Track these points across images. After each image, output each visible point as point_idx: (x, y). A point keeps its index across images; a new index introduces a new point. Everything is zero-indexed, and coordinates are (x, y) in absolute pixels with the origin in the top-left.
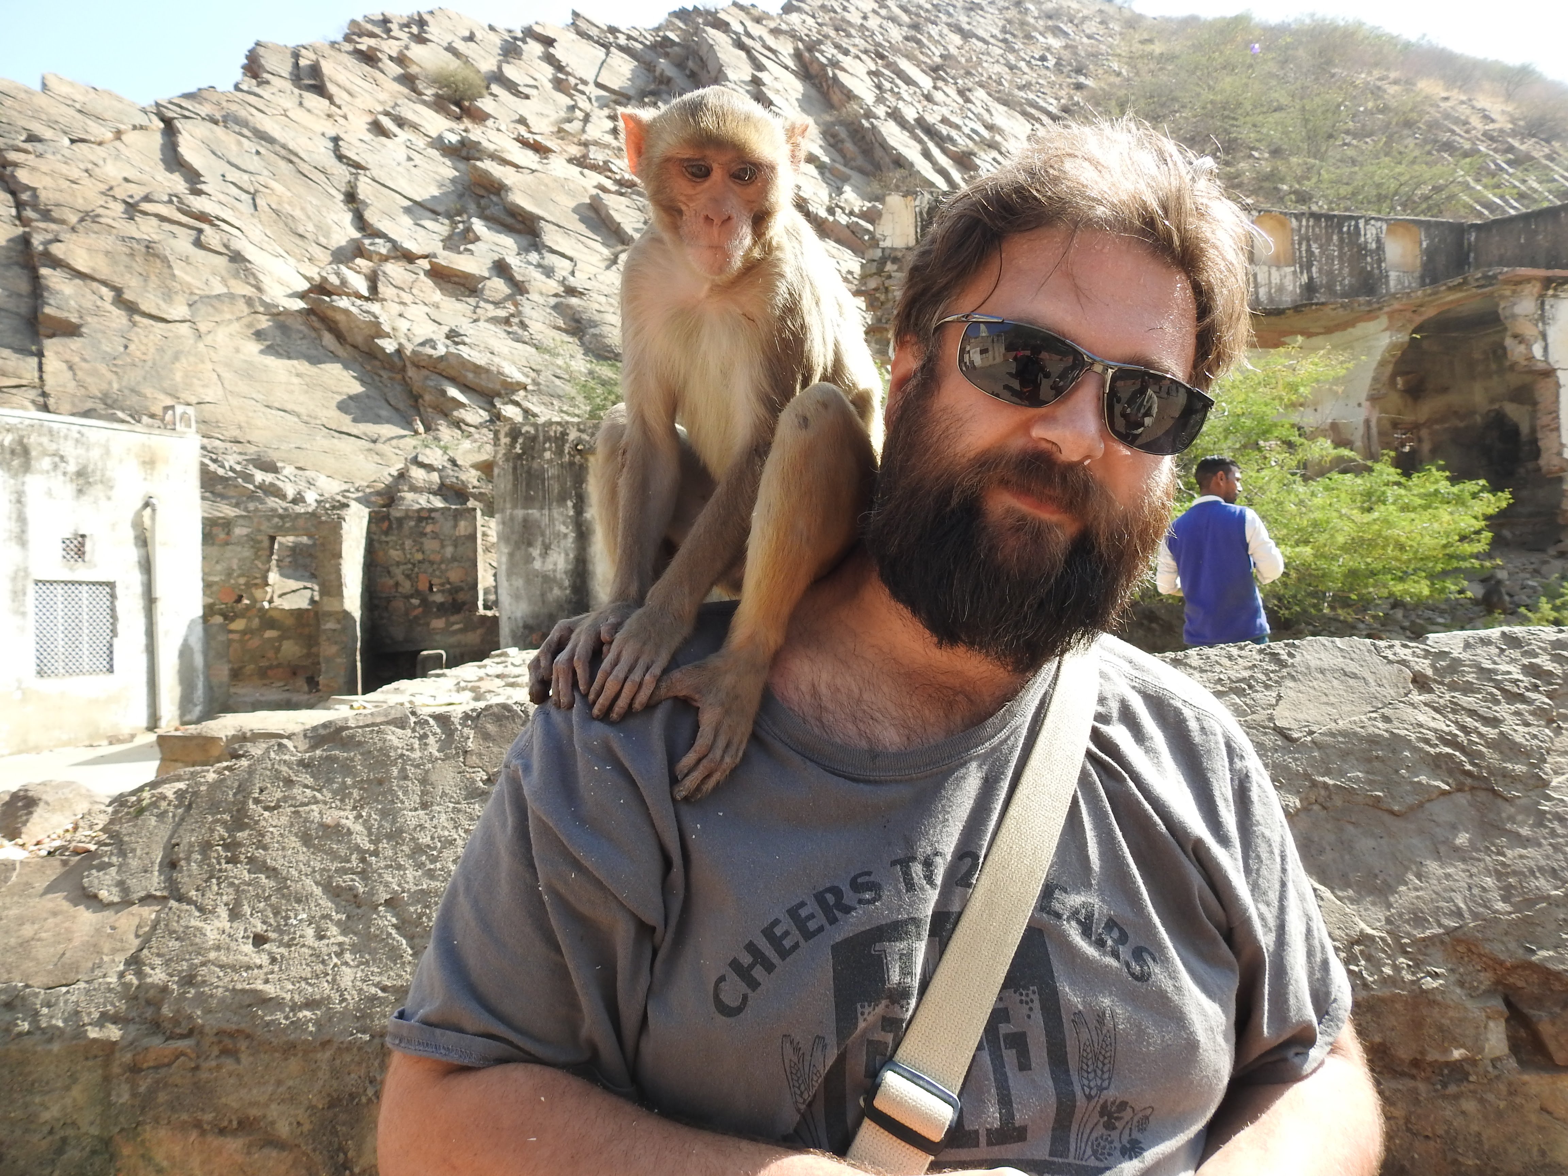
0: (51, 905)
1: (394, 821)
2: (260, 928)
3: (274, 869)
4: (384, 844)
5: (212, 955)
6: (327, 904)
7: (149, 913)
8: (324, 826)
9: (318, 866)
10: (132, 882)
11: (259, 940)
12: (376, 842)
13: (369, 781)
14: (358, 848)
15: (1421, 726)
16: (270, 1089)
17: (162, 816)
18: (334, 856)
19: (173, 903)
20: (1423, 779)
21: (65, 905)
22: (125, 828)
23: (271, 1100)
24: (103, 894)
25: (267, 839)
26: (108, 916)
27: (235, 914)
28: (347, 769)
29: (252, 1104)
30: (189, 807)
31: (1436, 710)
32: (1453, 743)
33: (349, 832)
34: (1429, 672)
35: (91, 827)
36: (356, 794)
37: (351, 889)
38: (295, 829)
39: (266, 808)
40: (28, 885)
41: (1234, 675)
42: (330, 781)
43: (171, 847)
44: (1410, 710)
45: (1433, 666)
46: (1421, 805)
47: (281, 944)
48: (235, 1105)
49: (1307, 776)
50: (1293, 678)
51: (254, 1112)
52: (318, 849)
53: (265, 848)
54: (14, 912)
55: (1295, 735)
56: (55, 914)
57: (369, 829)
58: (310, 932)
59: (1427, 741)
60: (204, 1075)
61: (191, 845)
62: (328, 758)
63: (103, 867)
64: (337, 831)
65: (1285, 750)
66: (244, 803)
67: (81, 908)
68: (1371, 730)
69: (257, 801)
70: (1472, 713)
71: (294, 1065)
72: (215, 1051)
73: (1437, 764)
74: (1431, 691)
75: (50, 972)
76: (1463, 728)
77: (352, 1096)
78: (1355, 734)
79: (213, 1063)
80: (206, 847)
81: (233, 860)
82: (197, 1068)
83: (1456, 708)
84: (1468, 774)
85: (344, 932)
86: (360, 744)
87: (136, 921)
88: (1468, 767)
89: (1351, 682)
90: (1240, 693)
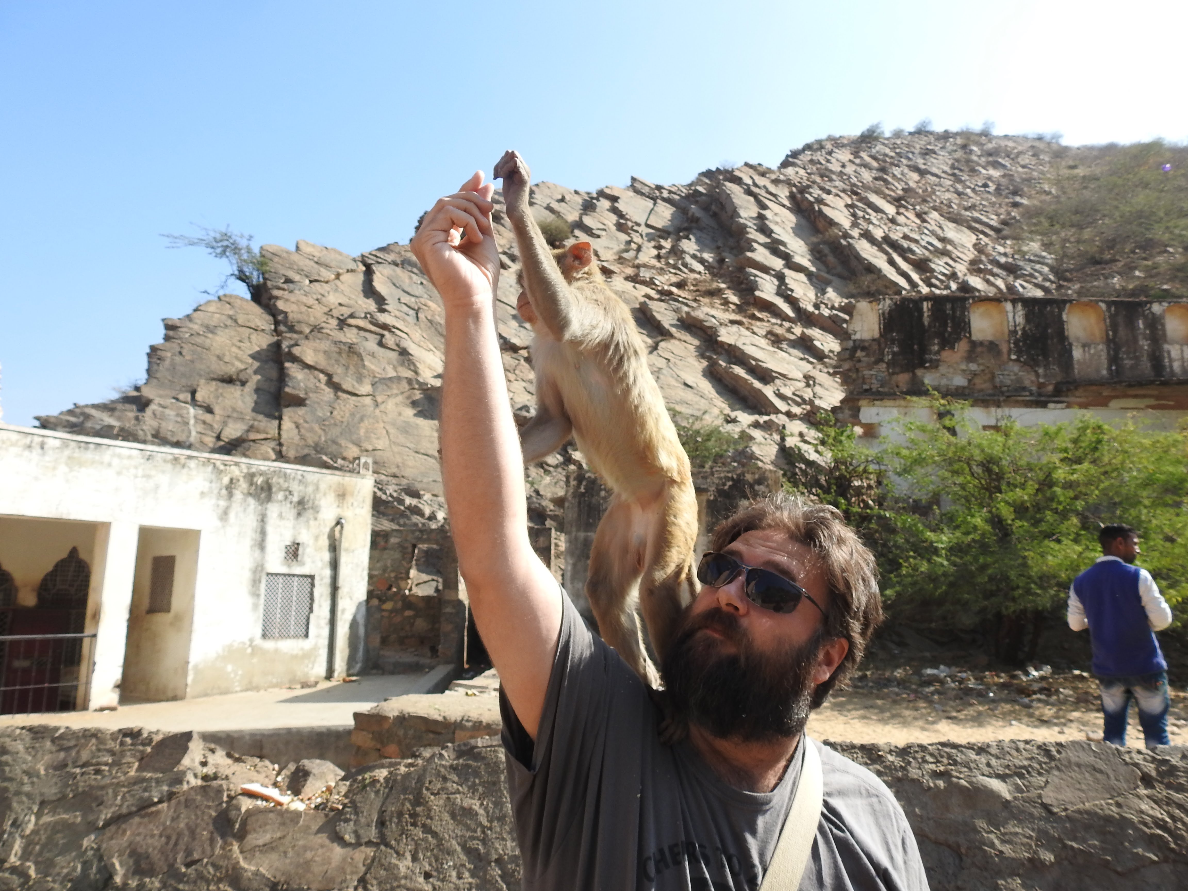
0: (320, 841)
2: (428, 868)
3: (436, 833)
5: (403, 882)
6: (463, 857)
7: (370, 852)
8: (462, 808)
9: (459, 833)
10: (361, 832)
11: (427, 876)
13: (488, 782)
14: (480, 824)
15: (1142, 812)
17: (377, 792)
18: (468, 828)
19: (382, 847)
20: (1140, 851)
21: (327, 842)
22: (358, 798)
24: (347, 837)
25: (432, 814)
26: (348, 850)
27: (415, 859)
28: (476, 773)
30: (391, 789)
31: (1155, 802)
32: (1163, 826)
33: (477, 814)
34: (1154, 773)
35: (338, 793)
36: (481, 789)
37: (477, 849)
38: (447, 808)
39: (432, 794)
40: (308, 827)
41: (1017, 762)
42: (467, 780)
43: (382, 813)
44: (1136, 800)
45: (1157, 769)
46: (1137, 869)
47: (438, 880)
49: (1060, 840)
50: (1058, 769)
52: (459, 823)
53: (431, 819)
54: (301, 843)
55: (1055, 810)
56: (322, 846)
57: (487, 812)
58: (454, 874)
59: (1145, 824)
61: (392, 812)
62: (466, 765)
63: (347, 821)
64: (469, 812)
65: (1047, 820)
66: (420, 789)
67: (335, 844)
68: (1107, 812)
69: (427, 789)
70: (1180, 807)
73: (1153, 841)
74: (1153, 787)
75: (320, 882)
76: (1172, 817)
78: (1096, 813)
80: (400, 814)
81: (414, 824)
83: (1169, 802)
84: (1172, 850)
85: (473, 876)
86: (484, 758)
87: (363, 856)
88: (1173, 846)
89: (1098, 775)
90: (1021, 776)
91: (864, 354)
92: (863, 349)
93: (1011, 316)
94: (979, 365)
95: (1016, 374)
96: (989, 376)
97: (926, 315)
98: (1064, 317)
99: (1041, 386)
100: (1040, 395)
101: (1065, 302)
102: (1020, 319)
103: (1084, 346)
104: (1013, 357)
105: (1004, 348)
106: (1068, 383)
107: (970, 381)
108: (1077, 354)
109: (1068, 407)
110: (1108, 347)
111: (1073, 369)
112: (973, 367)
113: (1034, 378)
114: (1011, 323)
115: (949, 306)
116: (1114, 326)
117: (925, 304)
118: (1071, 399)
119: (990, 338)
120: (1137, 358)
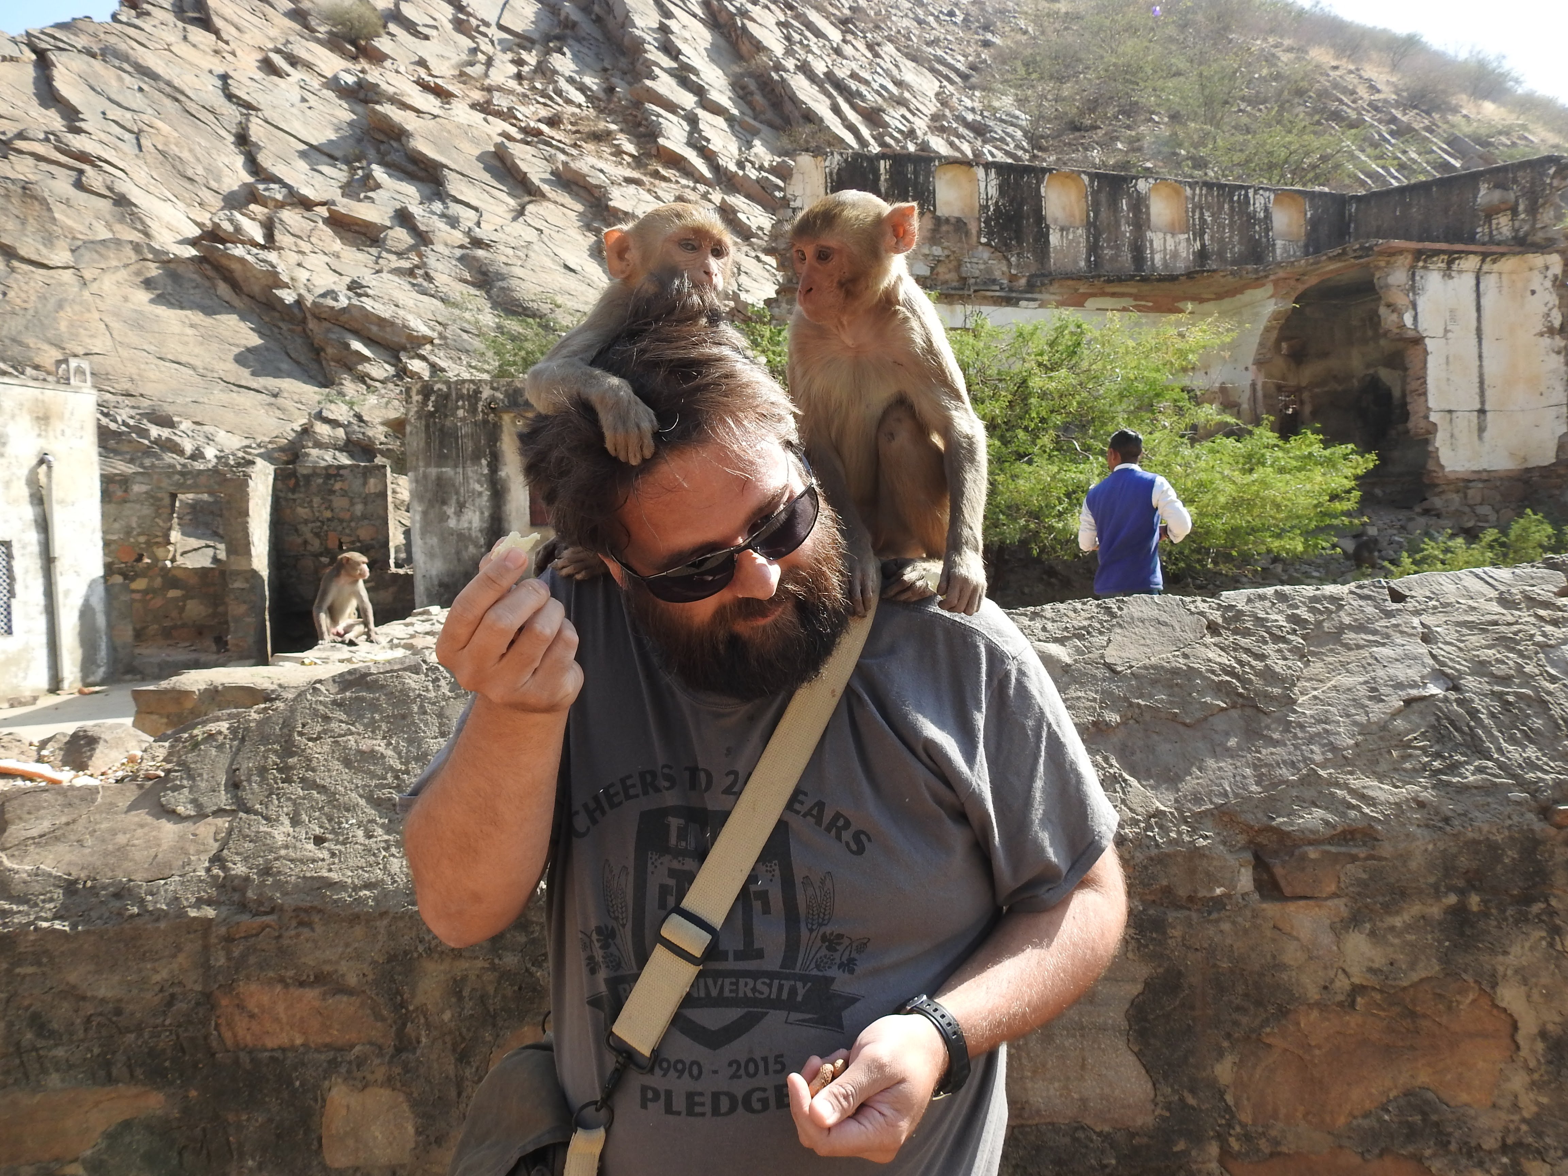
0: (136, 819)
1: (419, 747)
2: (318, 831)
3: (324, 787)
4: (413, 765)
5: (283, 852)
6: (372, 812)
7: (223, 823)
8: (361, 753)
9: (360, 783)
10: (203, 800)
11: (319, 841)
12: (406, 763)
13: (394, 716)
14: (391, 768)
15: (1210, 660)
16: (340, 950)
17: (220, 747)
18: (373, 775)
19: (241, 814)
20: (1208, 700)
21: (149, 819)
22: (190, 757)
23: (340, 958)
24: (180, 809)
25: (314, 763)
26: (187, 826)
27: (295, 822)
28: (374, 706)
29: (325, 962)
30: (243, 740)
31: (1222, 649)
32: (1232, 673)
33: (383, 756)
34: (1220, 621)
35: (153, 759)
36: (384, 726)
37: (390, 799)
38: (337, 755)
39: (310, 739)
40: (112, 805)
41: (1076, 623)
42: (361, 717)
43: (232, 772)
44: (1203, 649)
45: (1223, 616)
46: (1205, 719)
47: (337, 842)
48: (312, 963)
49: (1126, 699)
50: (1121, 626)
51: (327, 968)
52: (358, 770)
53: (314, 770)
54: (104, 826)
55: (1119, 669)
56: (142, 826)
57: (399, 754)
58: (360, 833)
59: (1213, 672)
60: (285, 942)
61: (249, 769)
62: (357, 698)
63: (177, 788)
64: (372, 756)
65: (1112, 680)
66: (290, 736)
67: (164, 821)
68: (1174, 664)
69: (301, 734)
70: (1247, 651)
71: (359, 931)
72: (294, 923)
73: (1220, 689)
74: (1220, 635)
75: (147, 870)
76: (1240, 663)
77: (406, 953)
78: (1162, 667)
79: (293, 933)
80: (263, 771)
81: (288, 780)
82: (280, 937)
83: (1236, 647)
84: (1240, 695)
85: (388, 832)
86: (383, 687)
87: (213, 829)
88: (1241, 690)
89: (1163, 628)
90: (1081, 637)
93: (982, 185)
94: (943, 248)
95: (985, 263)
96: (954, 263)
97: (883, 178)
98: (1043, 190)
99: (1013, 278)
100: (1011, 290)
101: (1044, 171)
102: (993, 191)
103: (1062, 229)
104: (984, 240)
105: (973, 228)
106: (1043, 275)
107: (932, 269)
108: (1054, 239)
109: (1040, 306)
110: (1088, 231)
111: (1049, 258)
112: (937, 251)
113: (1005, 269)
114: (983, 196)
115: (910, 168)
116: (1096, 206)
117: (882, 162)
118: (1045, 296)
119: (957, 214)
120: (1117, 248)
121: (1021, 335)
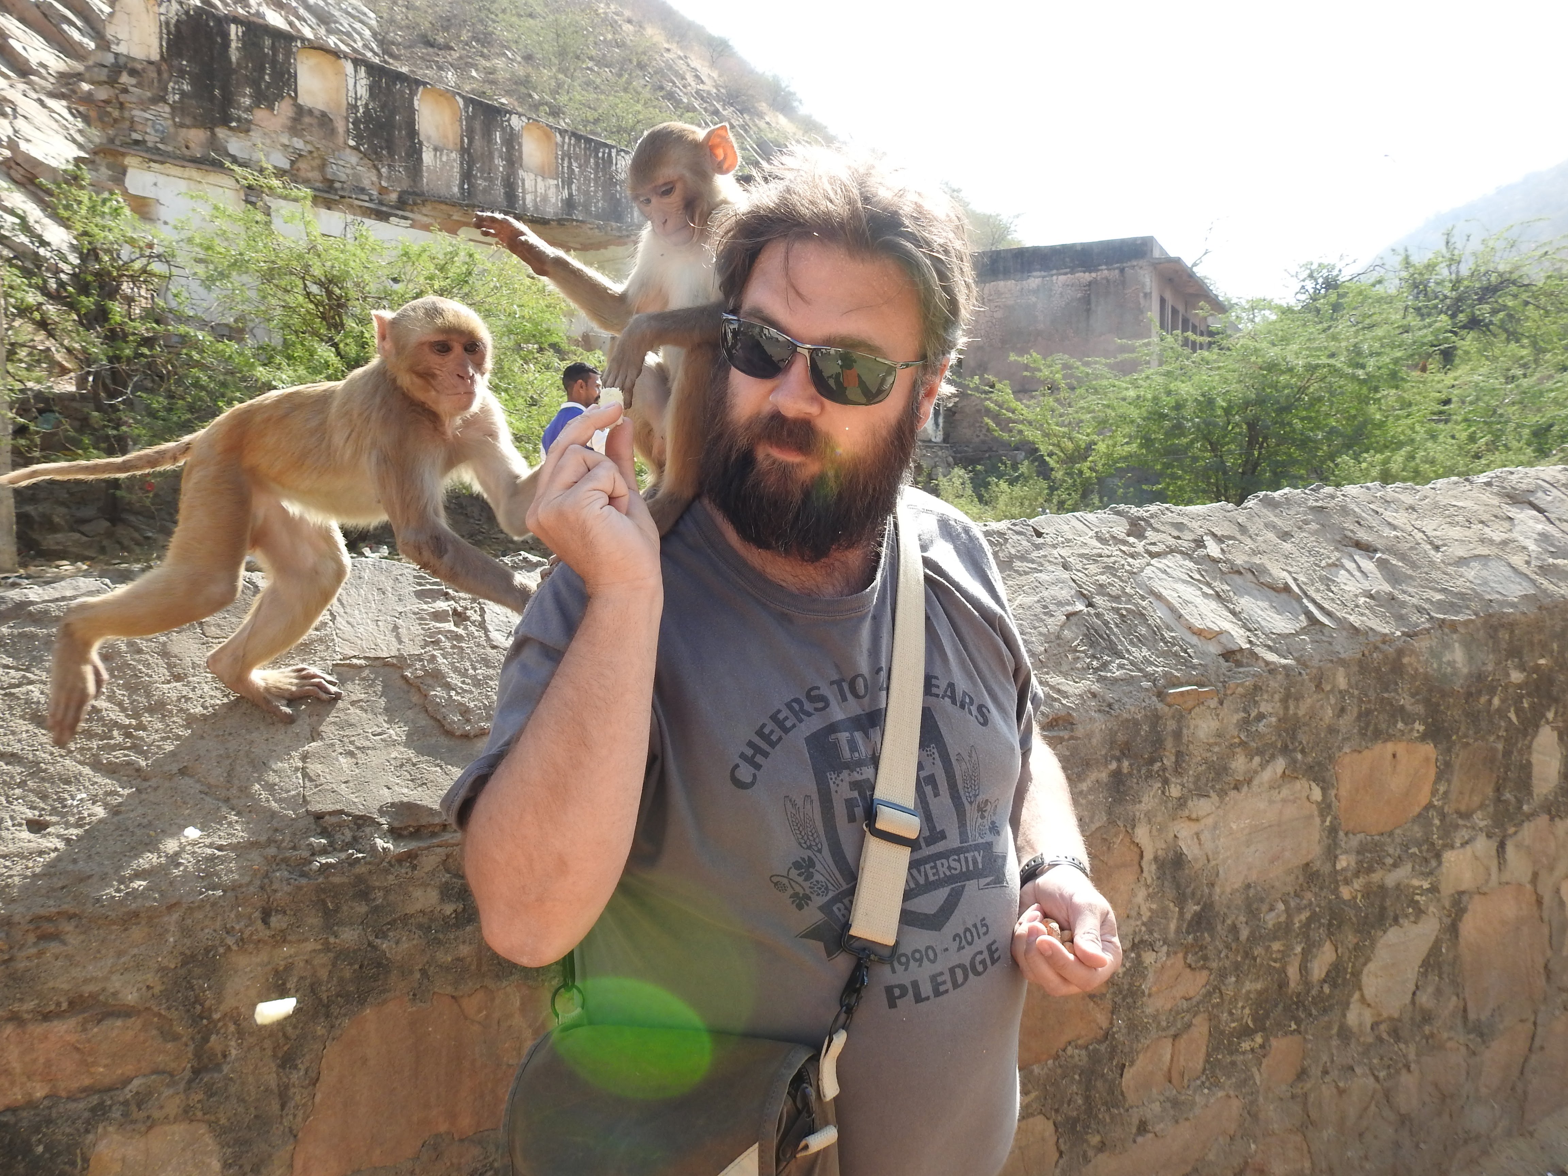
1: (148, 695)
2: (29, 814)
3: (13, 755)
4: (146, 718)
6: (106, 781)
11: (37, 827)
12: (136, 715)
14: (115, 724)
16: (110, 962)
18: (88, 734)
23: (111, 972)
29: (86, 981)
37: (129, 763)
38: (18, 711)
47: (67, 825)
48: (66, 987)
51: (88, 989)
60: (21, 965)
62: (22, 635)
71: (137, 933)
72: (31, 938)
77: (207, 950)
79: (33, 951)
82: (11, 959)
91: (133, 81)
92: (133, 72)
93: (351, 82)
94: (306, 142)
95: (353, 168)
96: (317, 162)
97: (234, 45)
98: (416, 103)
99: (383, 191)
100: (381, 203)
101: (418, 83)
102: (363, 92)
103: (436, 149)
104: (352, 143)
105: (340, 126)
106: (415, 193)
107: (293, 163)
108: (427, 157)
109: (412, 226)
110: (462, 156)
111: (422, 177)
112: (298, 143)
113: (375, 179)
114: (351, 93)
115: (268, 42)
116: (470, 132)
117: (233, 27)
118: (417, 217)
119: (321, 107)
120: (490, 180)
121: (406, 254)
